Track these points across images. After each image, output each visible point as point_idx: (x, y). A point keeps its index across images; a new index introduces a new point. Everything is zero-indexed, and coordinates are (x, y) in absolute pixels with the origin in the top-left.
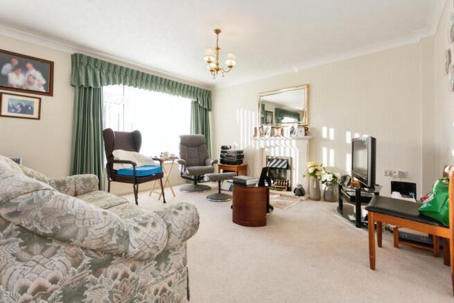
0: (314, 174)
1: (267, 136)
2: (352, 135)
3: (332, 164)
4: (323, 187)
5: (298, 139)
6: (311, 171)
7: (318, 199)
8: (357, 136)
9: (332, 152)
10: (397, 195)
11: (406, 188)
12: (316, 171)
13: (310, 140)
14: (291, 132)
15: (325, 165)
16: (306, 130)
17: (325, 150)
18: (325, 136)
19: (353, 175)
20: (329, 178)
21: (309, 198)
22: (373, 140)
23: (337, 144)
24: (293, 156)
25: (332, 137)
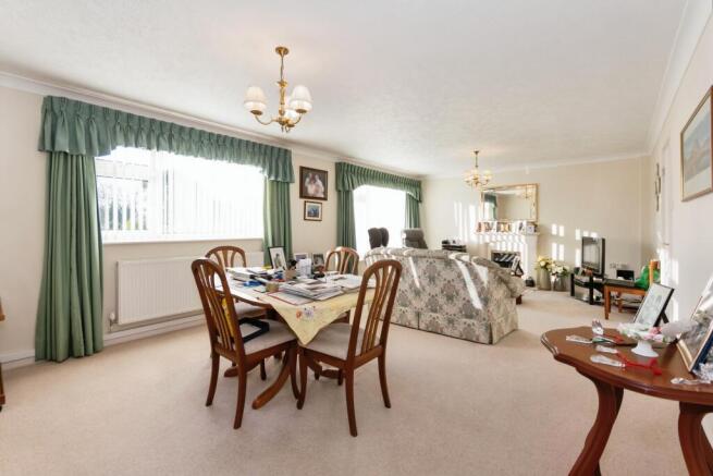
0: (545, 267)
1: (494, 231)
2: (582, 232)
3: (562, 258)
4: (553, 279)
5: (526, 235)
6: (543, 264)
7: (550, 290)
8: (586, 235)
9: (562, 247)
10: (621, 278)
11: (627, 274)
12: (547, 264)
13: (539, 236)
14: (520, 228)
15: (554, 259)
16: (536, 226)
17: (554, 246)
18: (554, 232)
19: (583, 266)
20: (560, 270)
21: (540, 289)
22: (604, 240)
23: (567, 240)
24: (521, 251)
25: (562, 234)
